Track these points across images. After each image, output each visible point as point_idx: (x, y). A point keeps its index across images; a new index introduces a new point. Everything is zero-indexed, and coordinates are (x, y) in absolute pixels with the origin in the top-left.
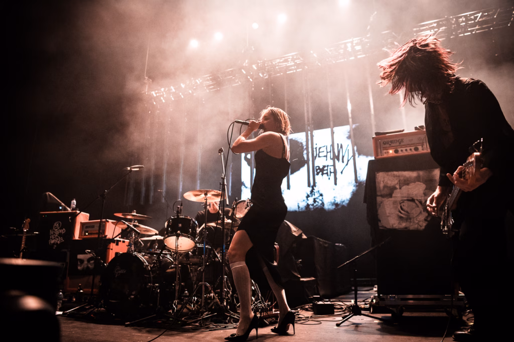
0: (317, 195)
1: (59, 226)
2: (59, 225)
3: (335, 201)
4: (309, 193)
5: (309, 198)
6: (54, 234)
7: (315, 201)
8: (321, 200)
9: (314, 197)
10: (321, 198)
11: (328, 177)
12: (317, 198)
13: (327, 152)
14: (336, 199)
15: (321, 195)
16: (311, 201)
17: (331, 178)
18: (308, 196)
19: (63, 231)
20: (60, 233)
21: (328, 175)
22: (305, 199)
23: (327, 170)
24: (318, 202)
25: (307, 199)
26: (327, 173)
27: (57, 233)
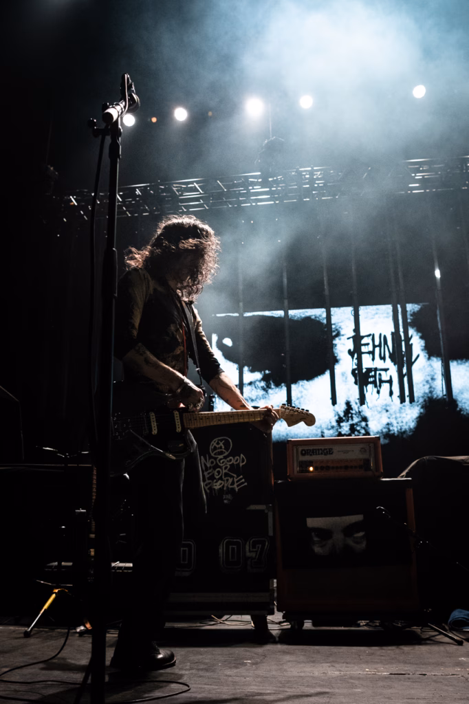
0: (356, 420)
1: (227, 449)
2: (227, 445)
3: (389, 430)
4: (342, 414)
5: (342, 424)
6: (217, 466)
7: (353, 429)
8: (364, 428)
9: (350, 422)
10: (363, 424)
11: (375, 390)
12: (357, 424)
13: (374, 346)
14: (391, 428)
15: (365, 419)
16: (345, 428)
17: (381, 391)
18: (340, 421)
19: (241, 460)
20: (232, 465)
21: (376, 386)
22: (335, 424)
23: (375, 376)
24: (359, 431)
25: (339, 425)
26: (374, 383)
27: (225, 463)
